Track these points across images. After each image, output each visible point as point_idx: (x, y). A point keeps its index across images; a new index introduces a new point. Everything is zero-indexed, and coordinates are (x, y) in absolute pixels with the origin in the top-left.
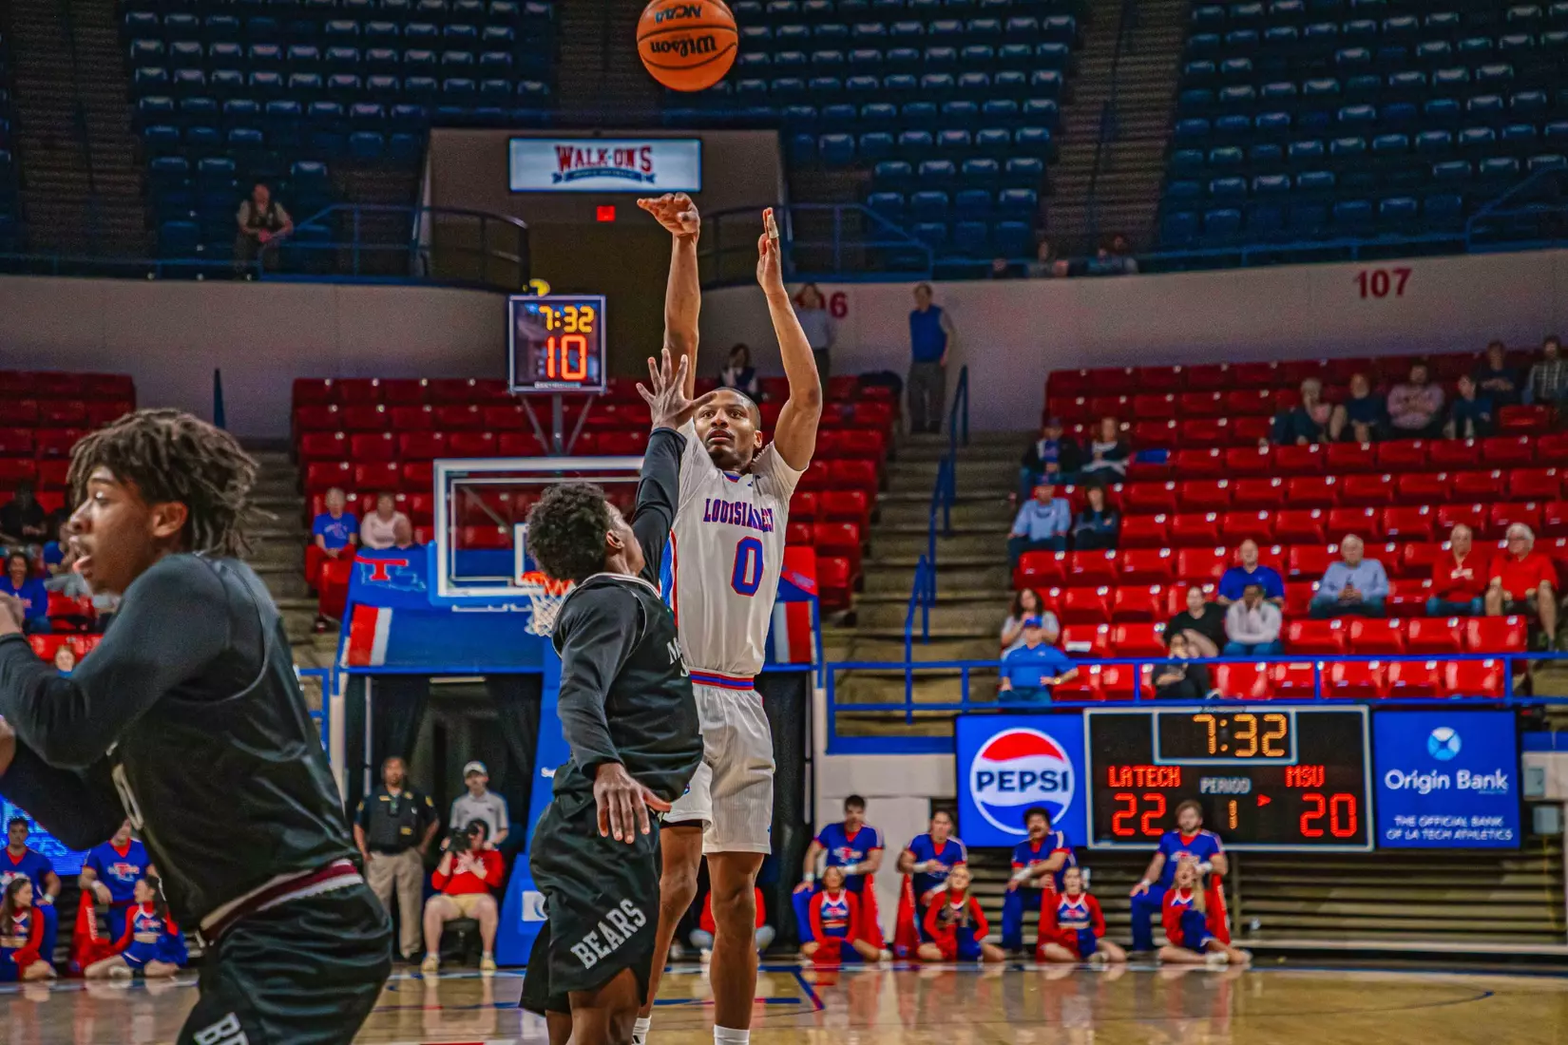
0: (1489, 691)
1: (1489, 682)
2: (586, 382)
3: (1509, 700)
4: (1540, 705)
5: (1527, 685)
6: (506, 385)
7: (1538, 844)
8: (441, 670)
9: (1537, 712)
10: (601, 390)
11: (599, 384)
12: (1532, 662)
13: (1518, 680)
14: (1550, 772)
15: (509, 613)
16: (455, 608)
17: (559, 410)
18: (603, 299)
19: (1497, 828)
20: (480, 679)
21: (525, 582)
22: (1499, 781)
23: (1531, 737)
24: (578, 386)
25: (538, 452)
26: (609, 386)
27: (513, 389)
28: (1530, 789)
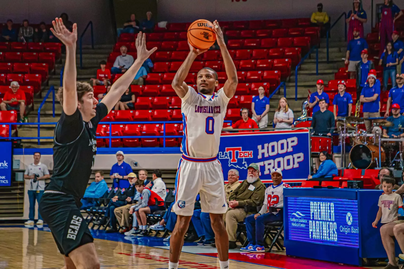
0: (3, 135)
1: (4, 132)
3: (10, 138)
4: (20, 140)
5: (16, 133)
7: (17, 185)
9: (19, 142)
12: (18, 126)
13: (13, 131)
14: (22, 161)
19: (3, 180)
22: (5, 164)
23: (16, 150)
28: (15, 167)
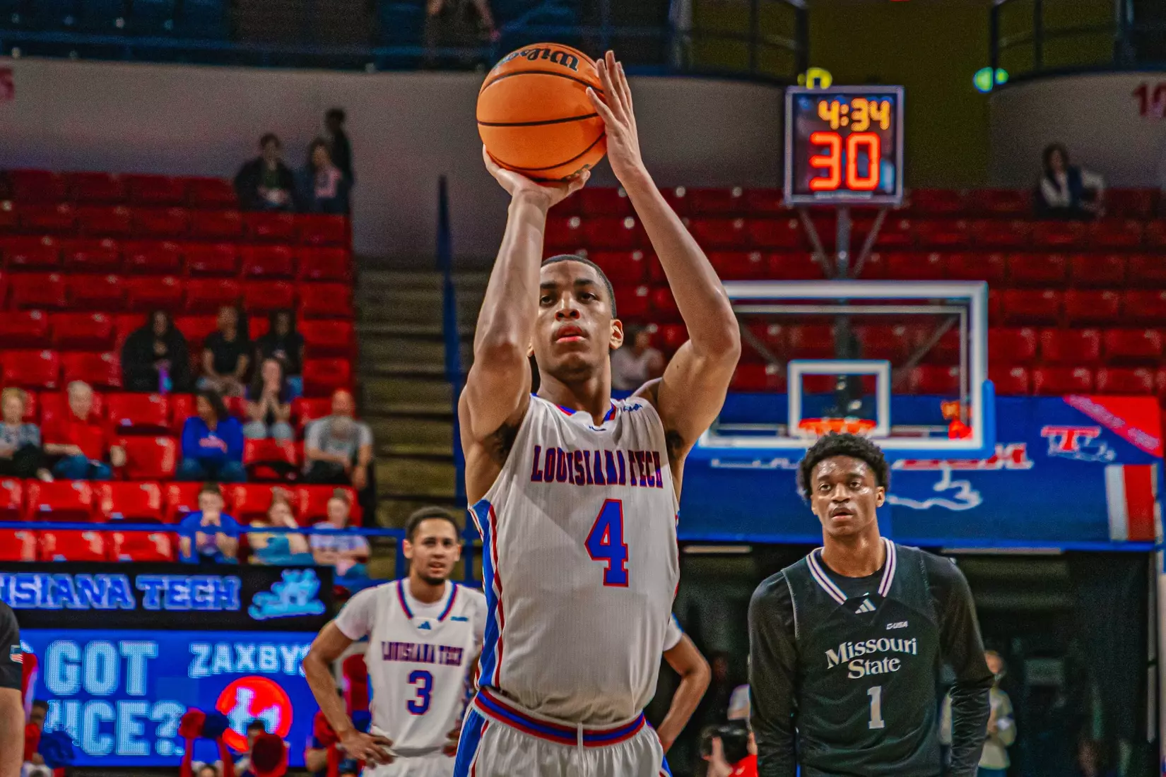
2: (878, 191)
6: (779, 194)
8: (698, 536)
10: (897, 201)
11: (894, 192)
15: (779, 472)
16: (715, 463)
17: (844, 226)
18: (900, 93)
20: (744, 549)
21: (802, 432)
24: (867, 197)
25: (817, 274)
26: (905, 197)
27: (790, 199)
